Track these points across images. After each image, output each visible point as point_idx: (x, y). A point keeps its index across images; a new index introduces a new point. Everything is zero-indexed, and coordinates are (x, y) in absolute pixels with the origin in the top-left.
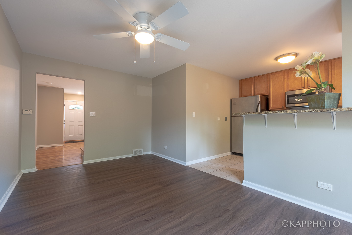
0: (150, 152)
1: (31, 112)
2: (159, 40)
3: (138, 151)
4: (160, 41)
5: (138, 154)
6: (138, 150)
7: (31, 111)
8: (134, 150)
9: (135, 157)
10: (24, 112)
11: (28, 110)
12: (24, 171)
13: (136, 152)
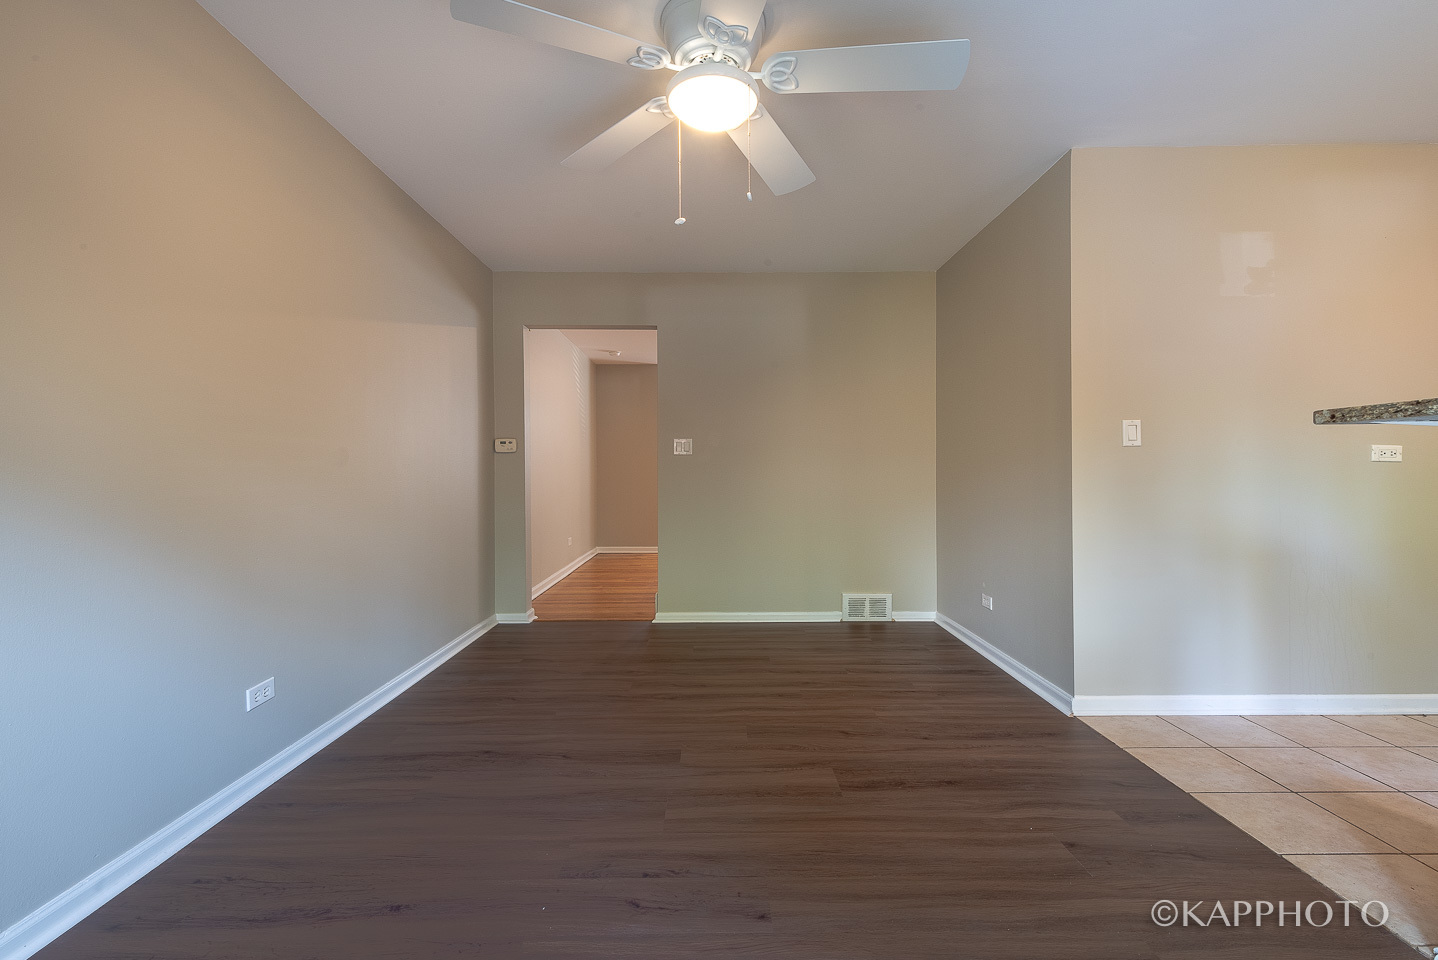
0: (931, 616)
1: (514, 446)
2: (793, 87)
3: (867, 604)
4: (798, 91)
5: (867, 617)
6: (868, 596)
7: (514, 441)
8: (847, 597)
9: (856, 627)
10: (499, 448)
11: (508, 441)
12: (501, 618)
13: (855, 606)
